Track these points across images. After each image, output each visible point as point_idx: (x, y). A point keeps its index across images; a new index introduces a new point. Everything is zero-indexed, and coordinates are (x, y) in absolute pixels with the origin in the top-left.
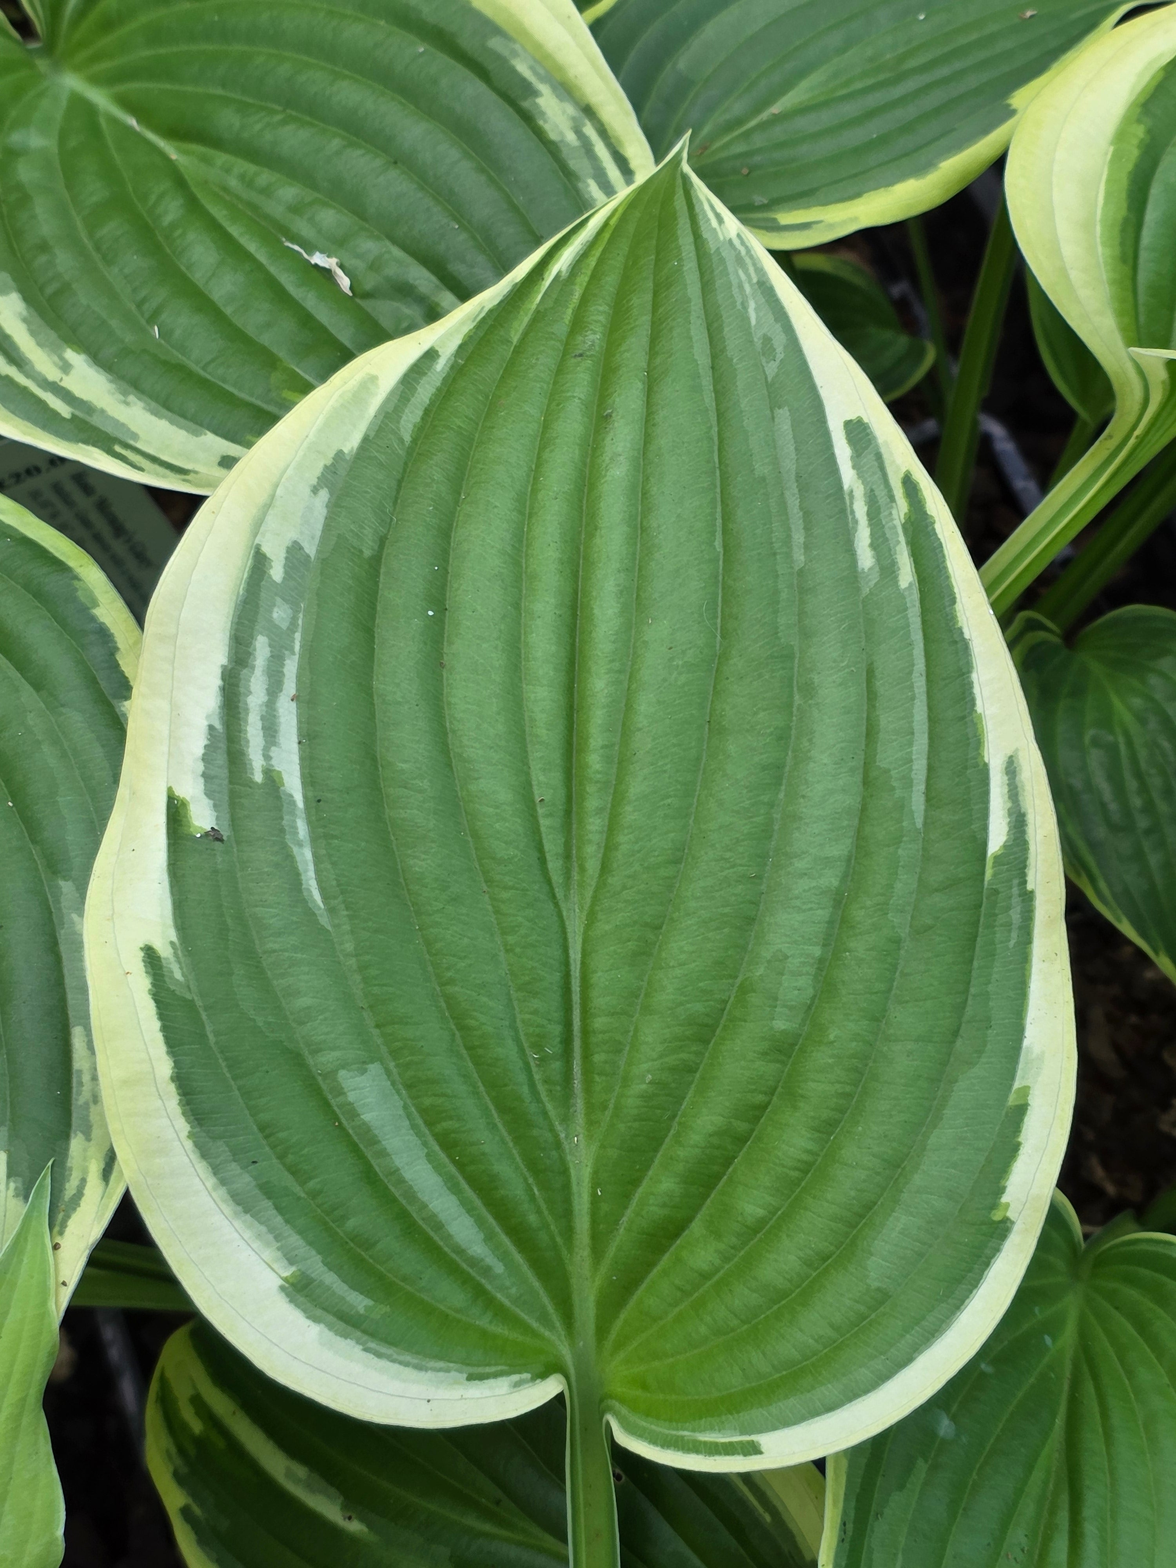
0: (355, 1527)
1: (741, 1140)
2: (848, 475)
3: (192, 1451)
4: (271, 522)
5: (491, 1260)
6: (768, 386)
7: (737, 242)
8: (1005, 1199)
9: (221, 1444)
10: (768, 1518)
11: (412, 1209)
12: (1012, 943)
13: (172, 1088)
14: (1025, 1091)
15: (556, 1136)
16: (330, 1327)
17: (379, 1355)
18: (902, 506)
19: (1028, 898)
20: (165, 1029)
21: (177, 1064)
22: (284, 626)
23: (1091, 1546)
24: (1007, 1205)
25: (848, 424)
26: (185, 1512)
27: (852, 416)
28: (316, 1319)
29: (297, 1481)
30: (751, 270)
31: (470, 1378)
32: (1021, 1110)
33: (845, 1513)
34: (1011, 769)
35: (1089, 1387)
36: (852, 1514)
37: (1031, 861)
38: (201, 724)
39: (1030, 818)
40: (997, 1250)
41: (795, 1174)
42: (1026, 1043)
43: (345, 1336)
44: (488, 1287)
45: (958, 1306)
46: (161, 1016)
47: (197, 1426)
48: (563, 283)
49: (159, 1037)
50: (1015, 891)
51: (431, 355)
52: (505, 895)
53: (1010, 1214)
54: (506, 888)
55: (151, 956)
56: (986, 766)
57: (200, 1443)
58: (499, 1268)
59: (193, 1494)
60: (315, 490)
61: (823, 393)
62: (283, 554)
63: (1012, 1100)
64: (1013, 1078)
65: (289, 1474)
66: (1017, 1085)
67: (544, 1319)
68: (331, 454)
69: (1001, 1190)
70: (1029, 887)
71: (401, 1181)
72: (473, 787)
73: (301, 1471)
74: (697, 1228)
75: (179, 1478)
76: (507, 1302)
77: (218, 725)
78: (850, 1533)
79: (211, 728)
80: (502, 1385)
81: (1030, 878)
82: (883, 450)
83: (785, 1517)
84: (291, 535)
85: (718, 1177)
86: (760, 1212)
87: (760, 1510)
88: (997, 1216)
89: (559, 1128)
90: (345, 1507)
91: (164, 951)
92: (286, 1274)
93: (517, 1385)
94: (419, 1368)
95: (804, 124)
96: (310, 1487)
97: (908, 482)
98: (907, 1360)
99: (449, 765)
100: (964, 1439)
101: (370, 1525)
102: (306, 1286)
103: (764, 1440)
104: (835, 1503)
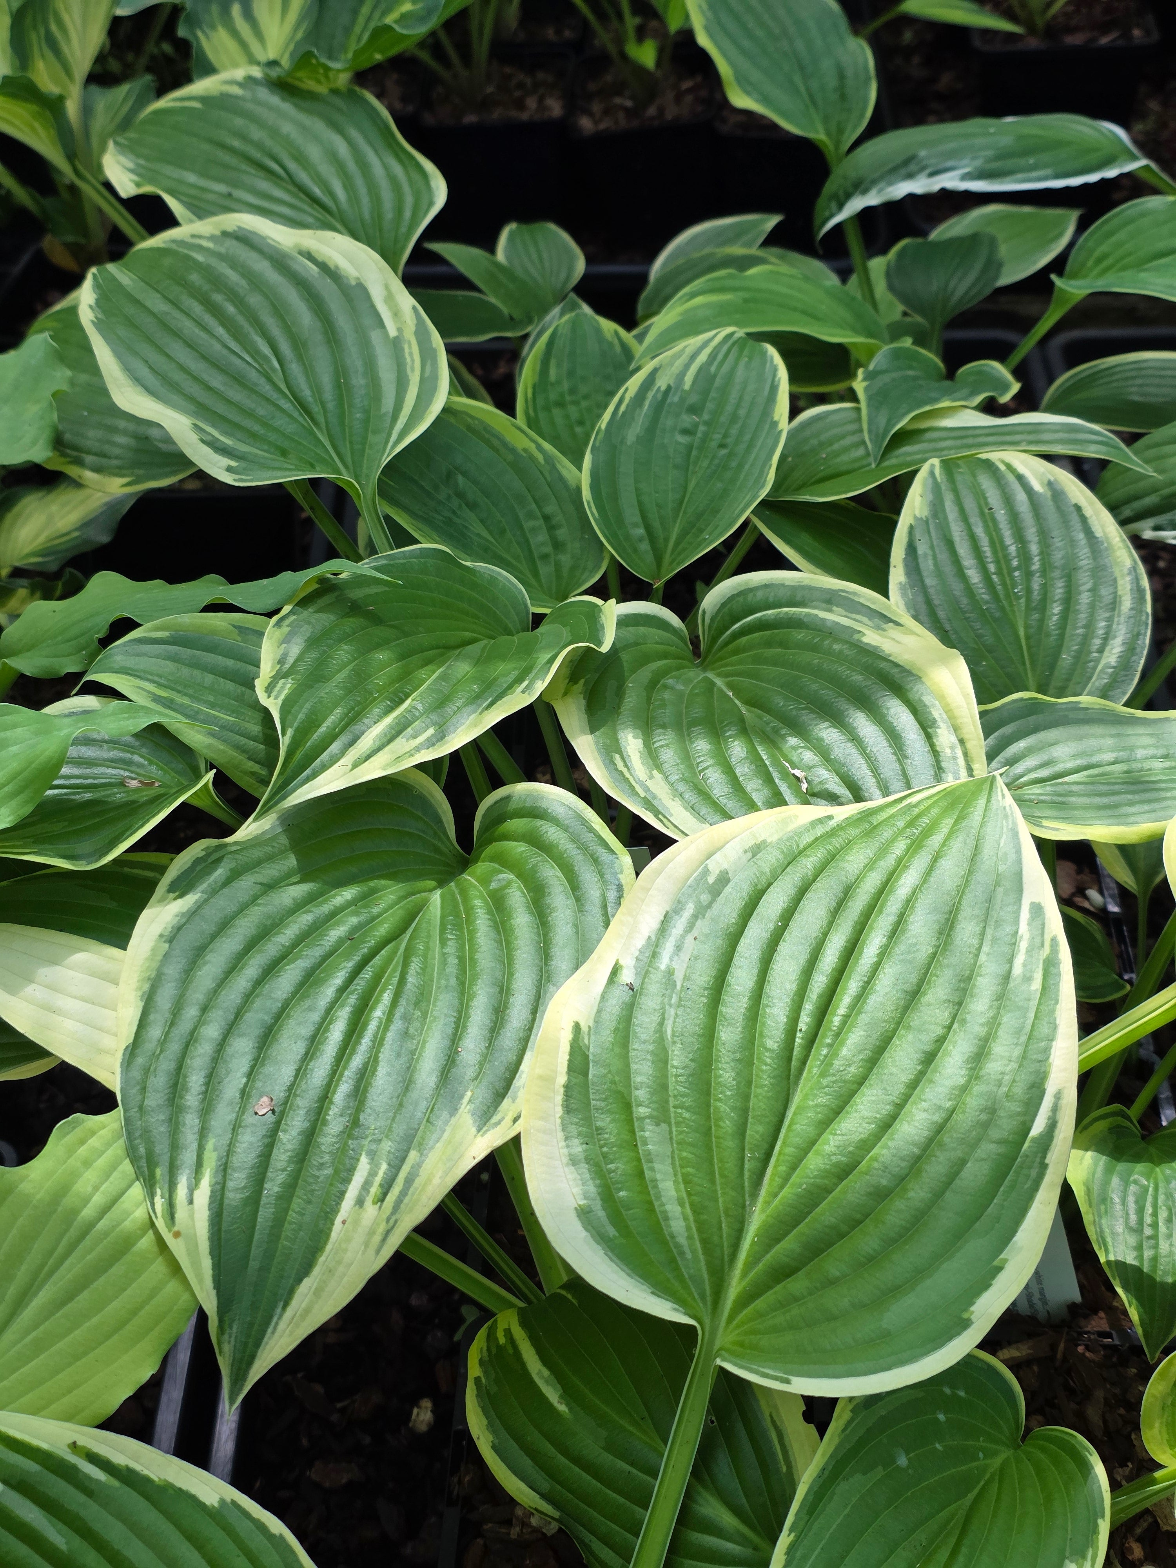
0: (562, 1408)
1: (842, 1236)
2: (1024, 928)
3: (494, 1351)
4: (717, 856)
5: (686, 1249)
6: (998, 875)
7: (1008, 808)
8: (972, 1309)
9: (511, 1351)
10: (784, 1469)
11: (656, 1204)
12: (1026, 1186)
13: (562, 1090)
14: (1005, 1261)
15: (745, 1202)
16: (592, 1236)
17: (611, 1260)
18: (1047, 950)
19: (1044, 1167)
20: (570, 1061)
21: (569, 1080)
22: (705, 904)
23: (961, 1559)
24: (973, 1312)
25: (1032, 903)
26: (477, 1380)
27: (1037, 901)
28: (587, 1230)
29: (542, 1377)
30: (1010, 822)
31: (653, 1293)
32: (999, 1269)
33: (827, 1464)
34: (1058, 1096)
35: (995, 1486)
36: (830, 1467)
37: (1052, 1147)
38: (646, 934)
39: (1059, 1125)
40: (959, 1334)
41: (863, 1259)
42: (1015, 1239)
43: (598, 1243)
44: (680, 1262)
45: (926, 1353)
46: (571, 1054)
47: (502, 1340)
48: (911, 806)
49: (566, 1063)
50: (1038, 1160)
51: (830, 817)
52: (764, 1068)
53: (973, 1317)
54: (766, 1065)
55: (577, 1027)
56: (1044, 1090)
57: (499, 1348)
58: (689, 1256)
59: (485, 1372)
60: (745, 852)
61: (1025, 886)
62: (717, 872)
63: (996, 1263)
64: (1001, 1252)
65: (539, 1373)
66: (1001, 1256)
67: (703, 1297)
68: (760, 839)
69: (973, 1304)
70: (1047, 1161)
71: (656, 1187)
72: (767, 1010)
73: (546, 1373)
74: (801, 1274)
75: (481, 1362)
76: (686, 1276)
77: (653, 938)
78: (825, 1476)
79: (649, 937)
80: (668, 1305)
81: (1049, 1156)
82: (1046, 921)
83: (794, 1470)
84: (725, 866)
85: (823, 1251)
86: (838, 1274)
87: (783, 1463)
88: (965, 1316)
89: (747, 1197)
90: (561, 1397)
91: (584, 1028)
92: (581, 1203)
93: (675, 1309)
94: (629, 1275)
95: (1075, 788)
96: (547, 1382)
97: (1054, 940)
98: (888, 1368)
99: (760, 996)
100: (910, 1471)
101: (570, 1409)
102: (589, 1212)
103: (794, 1379)
104: (823, 1455)
